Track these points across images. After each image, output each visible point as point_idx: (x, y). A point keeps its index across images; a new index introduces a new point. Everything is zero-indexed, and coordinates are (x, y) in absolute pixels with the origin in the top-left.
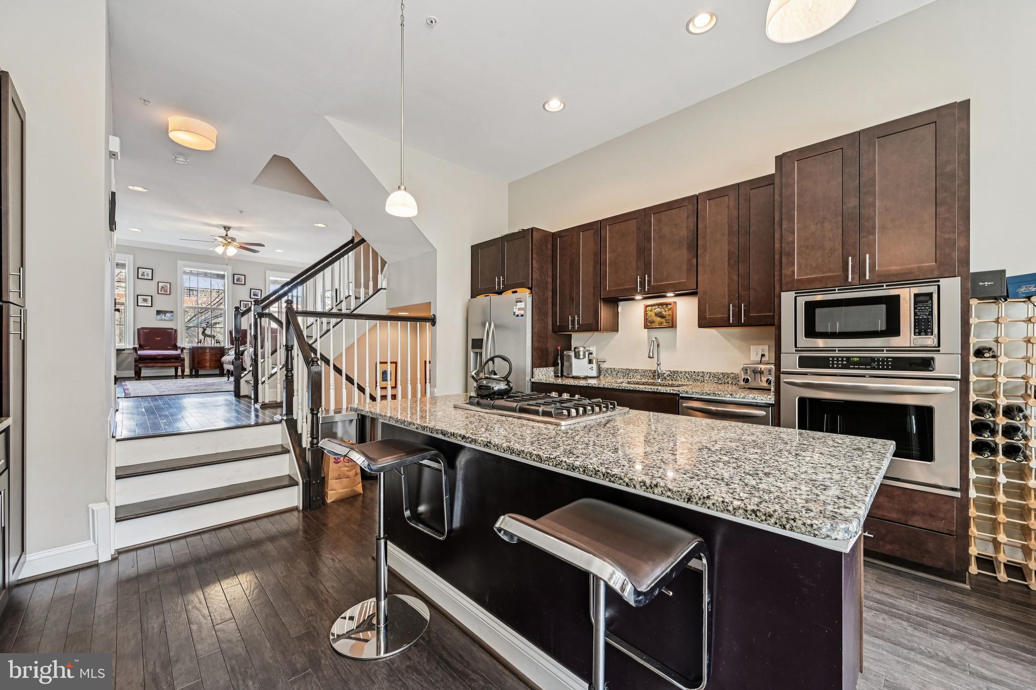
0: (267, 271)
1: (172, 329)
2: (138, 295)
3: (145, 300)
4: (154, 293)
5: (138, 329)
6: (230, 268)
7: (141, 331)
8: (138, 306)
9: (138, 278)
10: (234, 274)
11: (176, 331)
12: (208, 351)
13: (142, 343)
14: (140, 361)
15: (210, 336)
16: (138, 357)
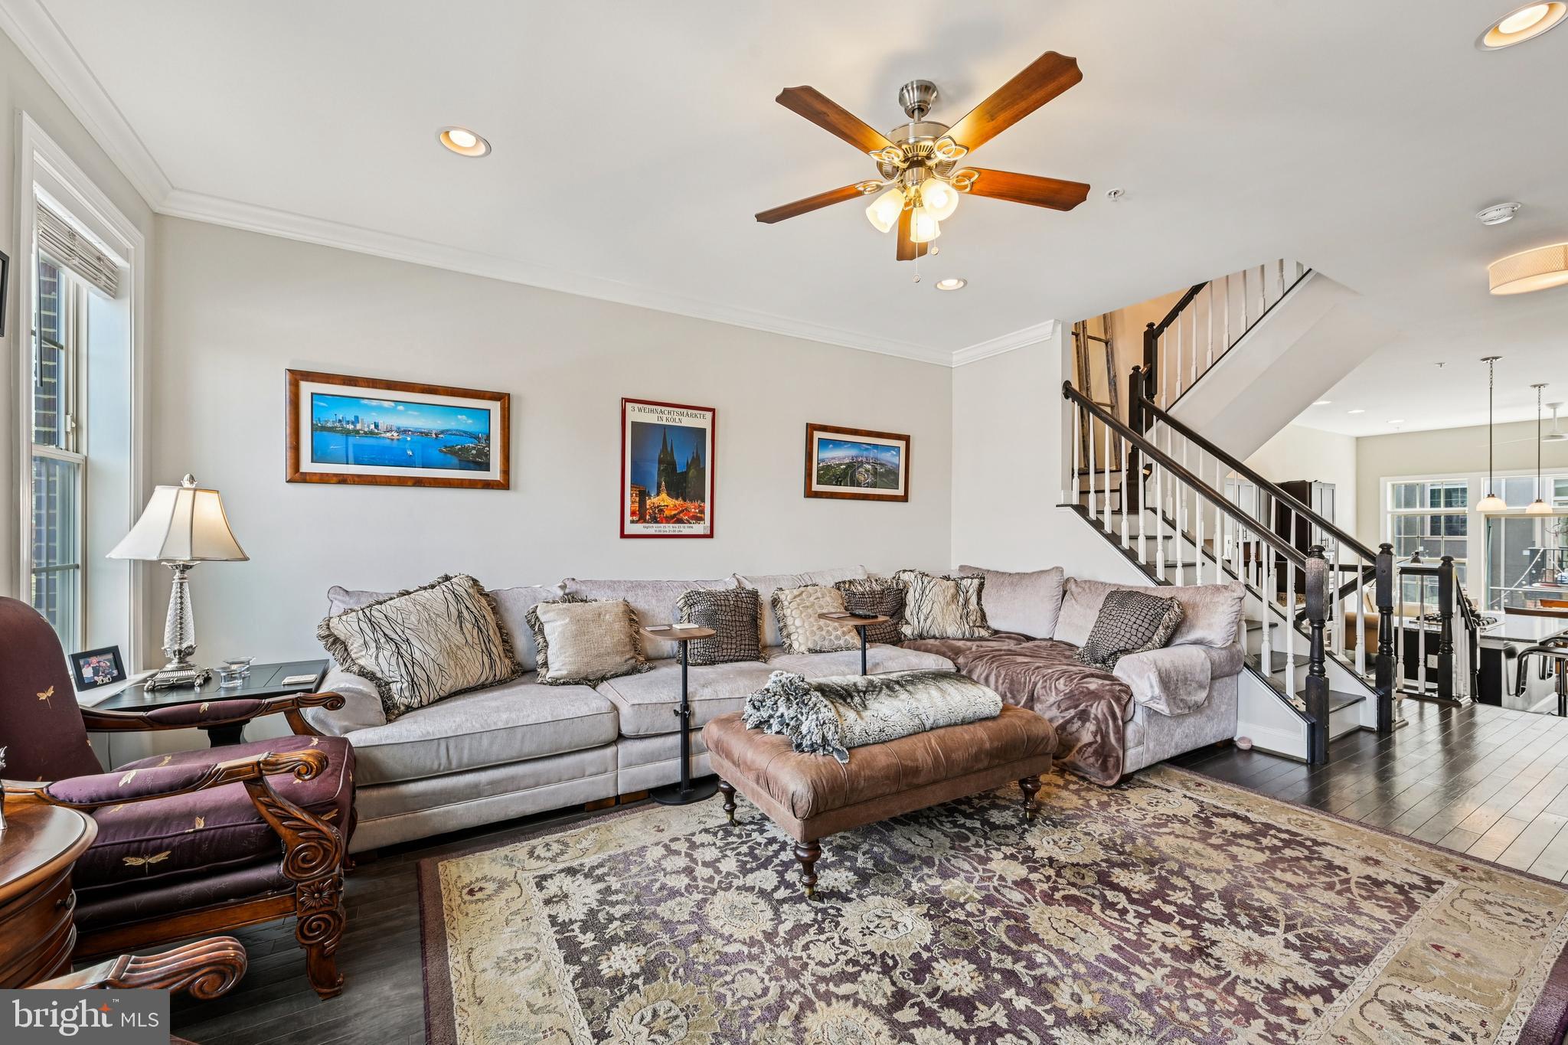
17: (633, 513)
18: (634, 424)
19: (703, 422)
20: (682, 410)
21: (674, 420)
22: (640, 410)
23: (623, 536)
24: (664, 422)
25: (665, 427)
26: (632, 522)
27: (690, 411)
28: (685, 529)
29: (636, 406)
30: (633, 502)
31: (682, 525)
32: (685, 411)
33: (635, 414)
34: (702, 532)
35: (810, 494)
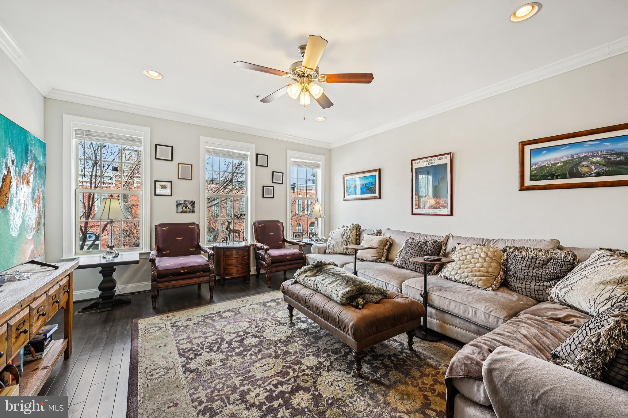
0: (288, 151)
1: (193, 224)
2: (155, 181)
3: (164, 187)
4: (174, 179)
5: (156, 226)
6: (253, 146)
7: (159, 228)
8: (155, 195)
9: (156, 158)
10: (257, 154)
11: (198, 226)
12: (234, 252)
13: (160, 246)
14: (158, 279)
15: (234, 231)
16: (156, 273)
17: (416, 205)
18: (416, 169)
19: (446, 160)
20: (435, 158)
21: (432, 163)
22: (418, 163)
23: (413, 214)
24: (428, 165)
25: (428, 167)
26: (416, 208)
27: (439, 157)
28: (438, 212)
29: (416, 161)
30: (416, 201)
31: (436, 210)
32: (437, 158)
33: (416, 165)
34: (446, 213)
35: (523, 188)
